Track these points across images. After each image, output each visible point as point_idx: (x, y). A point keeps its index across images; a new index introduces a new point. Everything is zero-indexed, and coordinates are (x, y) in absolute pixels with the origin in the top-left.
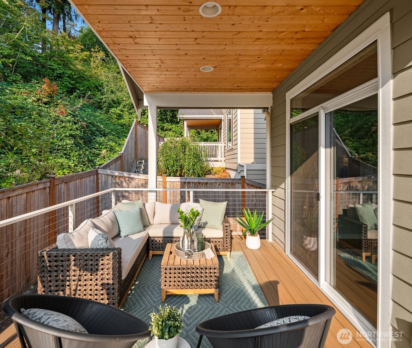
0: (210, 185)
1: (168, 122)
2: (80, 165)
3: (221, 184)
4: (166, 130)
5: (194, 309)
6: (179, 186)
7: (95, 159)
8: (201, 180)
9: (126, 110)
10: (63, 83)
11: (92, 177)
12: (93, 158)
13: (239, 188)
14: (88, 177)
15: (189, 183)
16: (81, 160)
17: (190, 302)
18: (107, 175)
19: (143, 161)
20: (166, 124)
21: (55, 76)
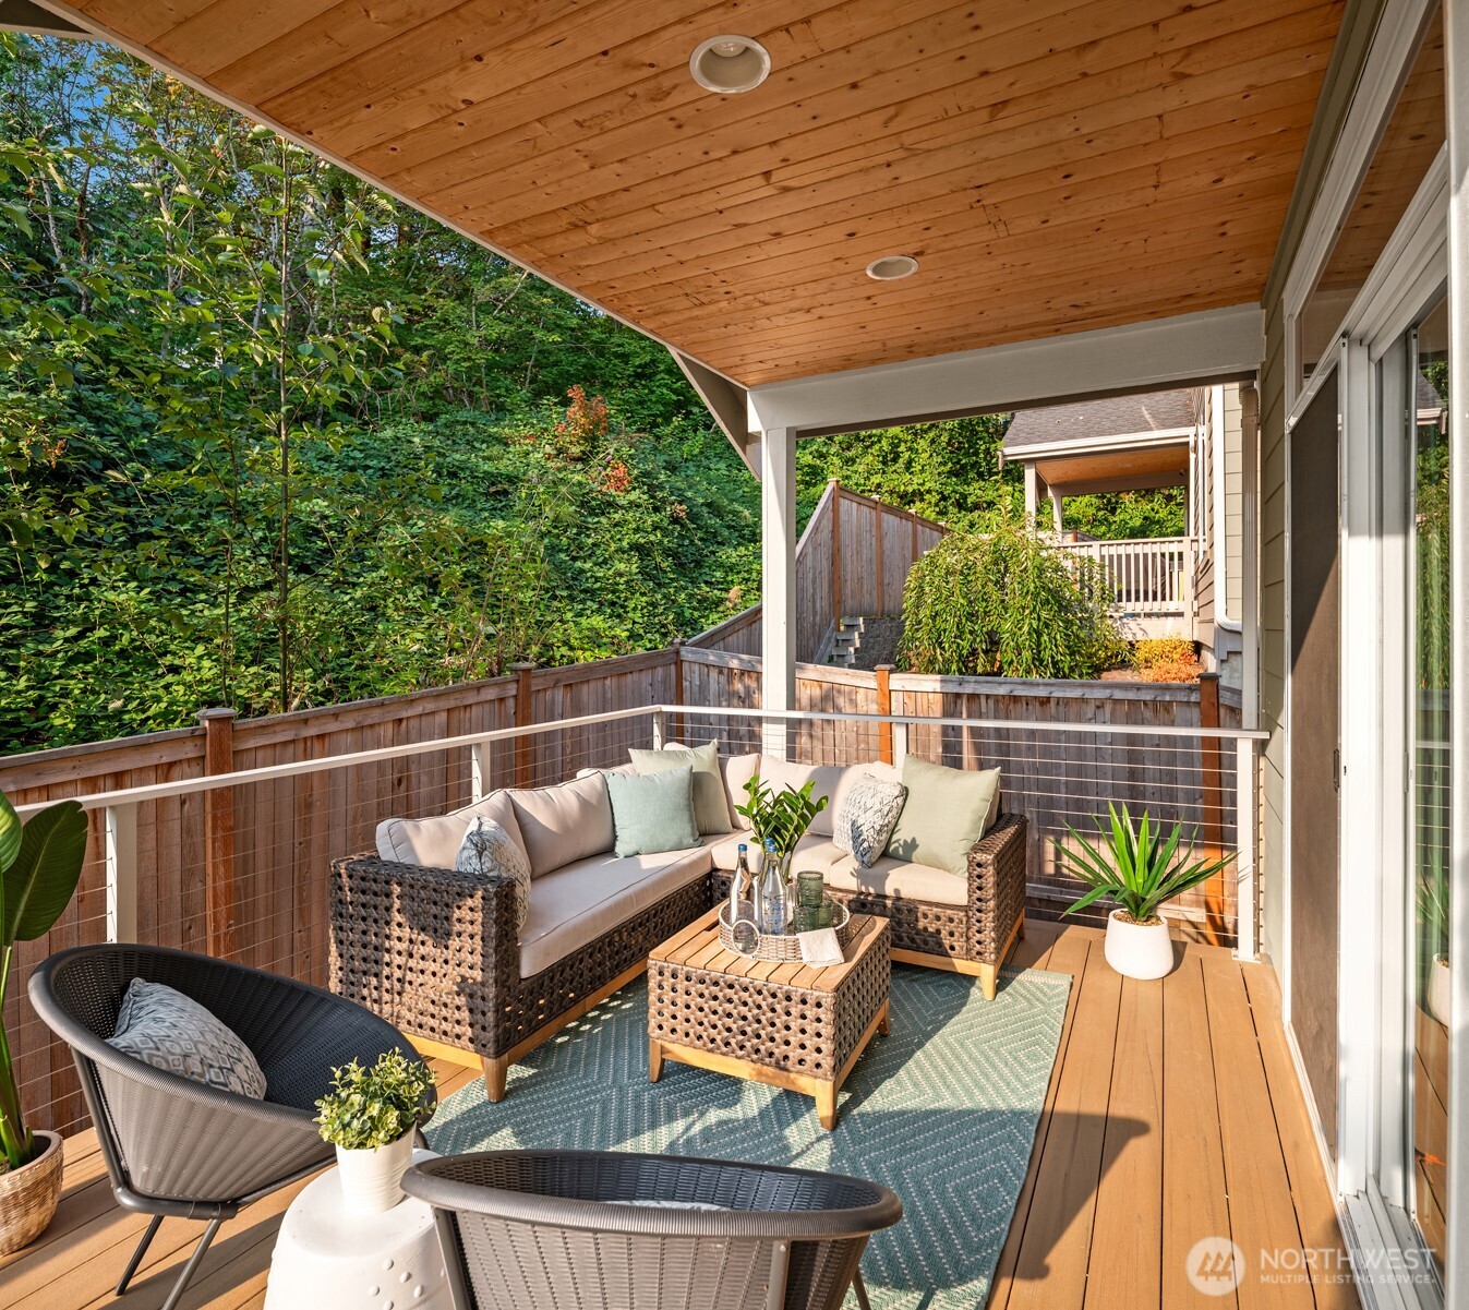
0: (1061, 708)
1: (981, 475)
2: (649, 635)
3: (1108, 708)
4: (976, 506)
5: (732, 1131)
6: (937, 709)
7: (700, 617)
8: (1020, 687)
9: (833, 450)
10: (652, 392)
11: (660, 671)
12: (696, 614)
13: (1190, 725)
14: (644, 673)
15: (973, 697)
16: (656, 620)
17: (738, 1106)
18: (707, 666)
19: (861, 619)
20: (976, 485)
21: (630, 376)
